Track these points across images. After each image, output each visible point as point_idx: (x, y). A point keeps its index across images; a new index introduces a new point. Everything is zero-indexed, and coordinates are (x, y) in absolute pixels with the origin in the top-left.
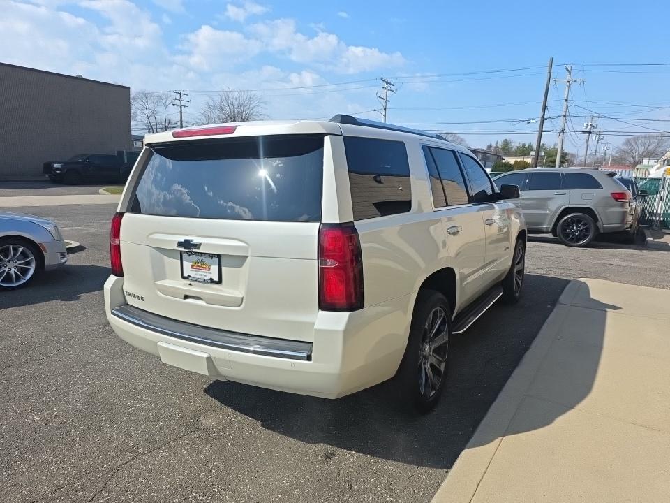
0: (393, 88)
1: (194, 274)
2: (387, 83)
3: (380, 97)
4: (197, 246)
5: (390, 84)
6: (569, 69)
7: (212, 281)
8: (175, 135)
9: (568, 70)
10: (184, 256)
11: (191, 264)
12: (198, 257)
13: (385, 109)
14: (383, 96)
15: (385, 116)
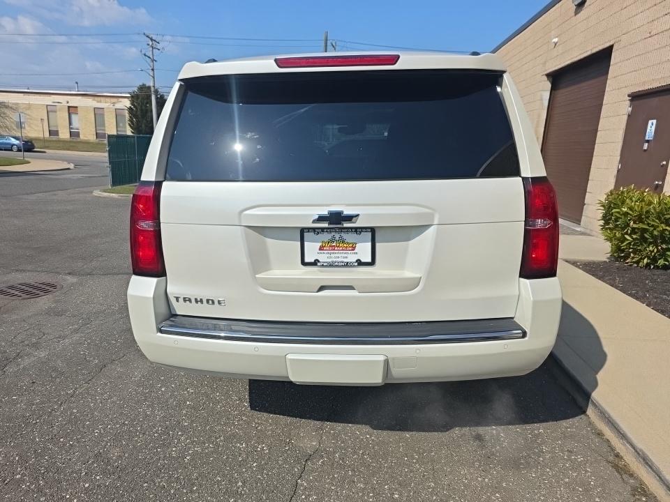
0: (159, 46)
1: (323, 258)
2: (152, 39)
3: (145, 55)
4: (350, 218)
5: (155, 41)
6: (334, 44)
7: (360, 263)
8: (280, 63)
9: (333, 46)
10: (306, 235)
11: (320, 244)
12: (333, 234)
13: (153, 70)
14: (150, 54)
15: (154, 77)
